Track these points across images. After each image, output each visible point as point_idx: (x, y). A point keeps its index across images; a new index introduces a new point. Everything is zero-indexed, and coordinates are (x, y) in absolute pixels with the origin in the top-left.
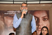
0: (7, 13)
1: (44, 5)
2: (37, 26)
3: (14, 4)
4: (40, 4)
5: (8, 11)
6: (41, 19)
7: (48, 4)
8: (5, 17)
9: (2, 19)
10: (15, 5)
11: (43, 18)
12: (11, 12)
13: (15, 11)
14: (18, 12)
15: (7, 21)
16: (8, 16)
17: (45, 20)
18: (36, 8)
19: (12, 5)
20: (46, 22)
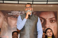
0: (11, 13)
1: (52, 6)
2: (44, 28)
3: (18, 4)
4: (47, 4)
5: (12, 11)
6: (48, 21)
7: (56, 5)
8: (9, 18)
9: (5, 19)
10: (20, 5)
11: (50, 20)
12: (15, 12)
13: (20, 11)
14: (23, 12)
15: (11, 22)
16: (12, 17)
17: (52, 22)
18: (42, 9)
19: (16, 5)
20: (53, 24)
